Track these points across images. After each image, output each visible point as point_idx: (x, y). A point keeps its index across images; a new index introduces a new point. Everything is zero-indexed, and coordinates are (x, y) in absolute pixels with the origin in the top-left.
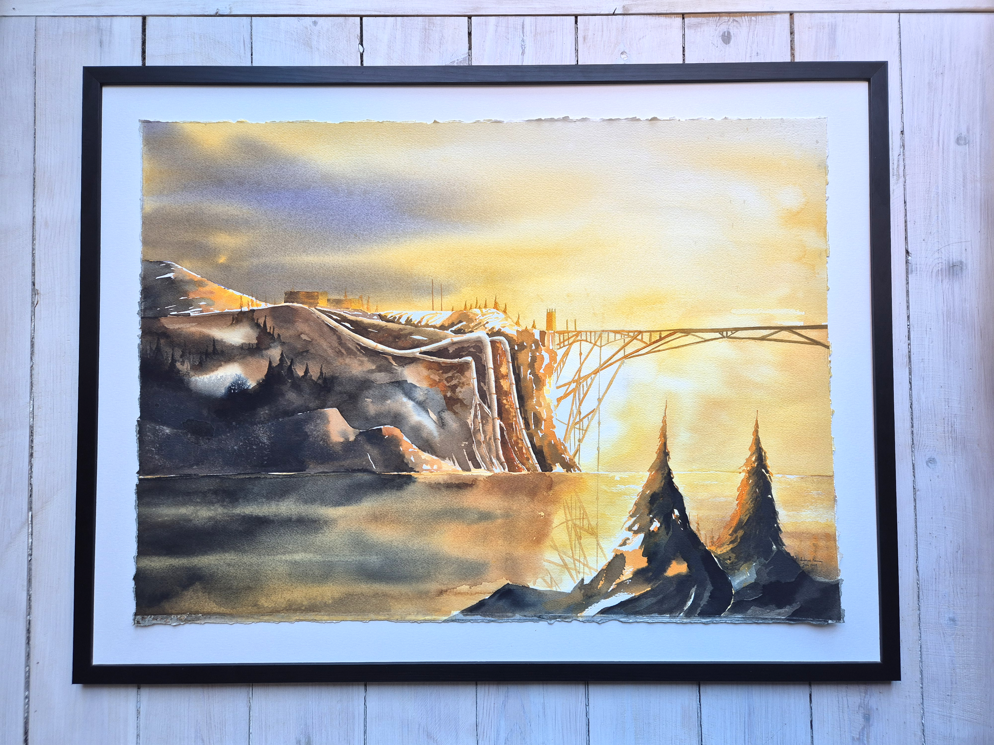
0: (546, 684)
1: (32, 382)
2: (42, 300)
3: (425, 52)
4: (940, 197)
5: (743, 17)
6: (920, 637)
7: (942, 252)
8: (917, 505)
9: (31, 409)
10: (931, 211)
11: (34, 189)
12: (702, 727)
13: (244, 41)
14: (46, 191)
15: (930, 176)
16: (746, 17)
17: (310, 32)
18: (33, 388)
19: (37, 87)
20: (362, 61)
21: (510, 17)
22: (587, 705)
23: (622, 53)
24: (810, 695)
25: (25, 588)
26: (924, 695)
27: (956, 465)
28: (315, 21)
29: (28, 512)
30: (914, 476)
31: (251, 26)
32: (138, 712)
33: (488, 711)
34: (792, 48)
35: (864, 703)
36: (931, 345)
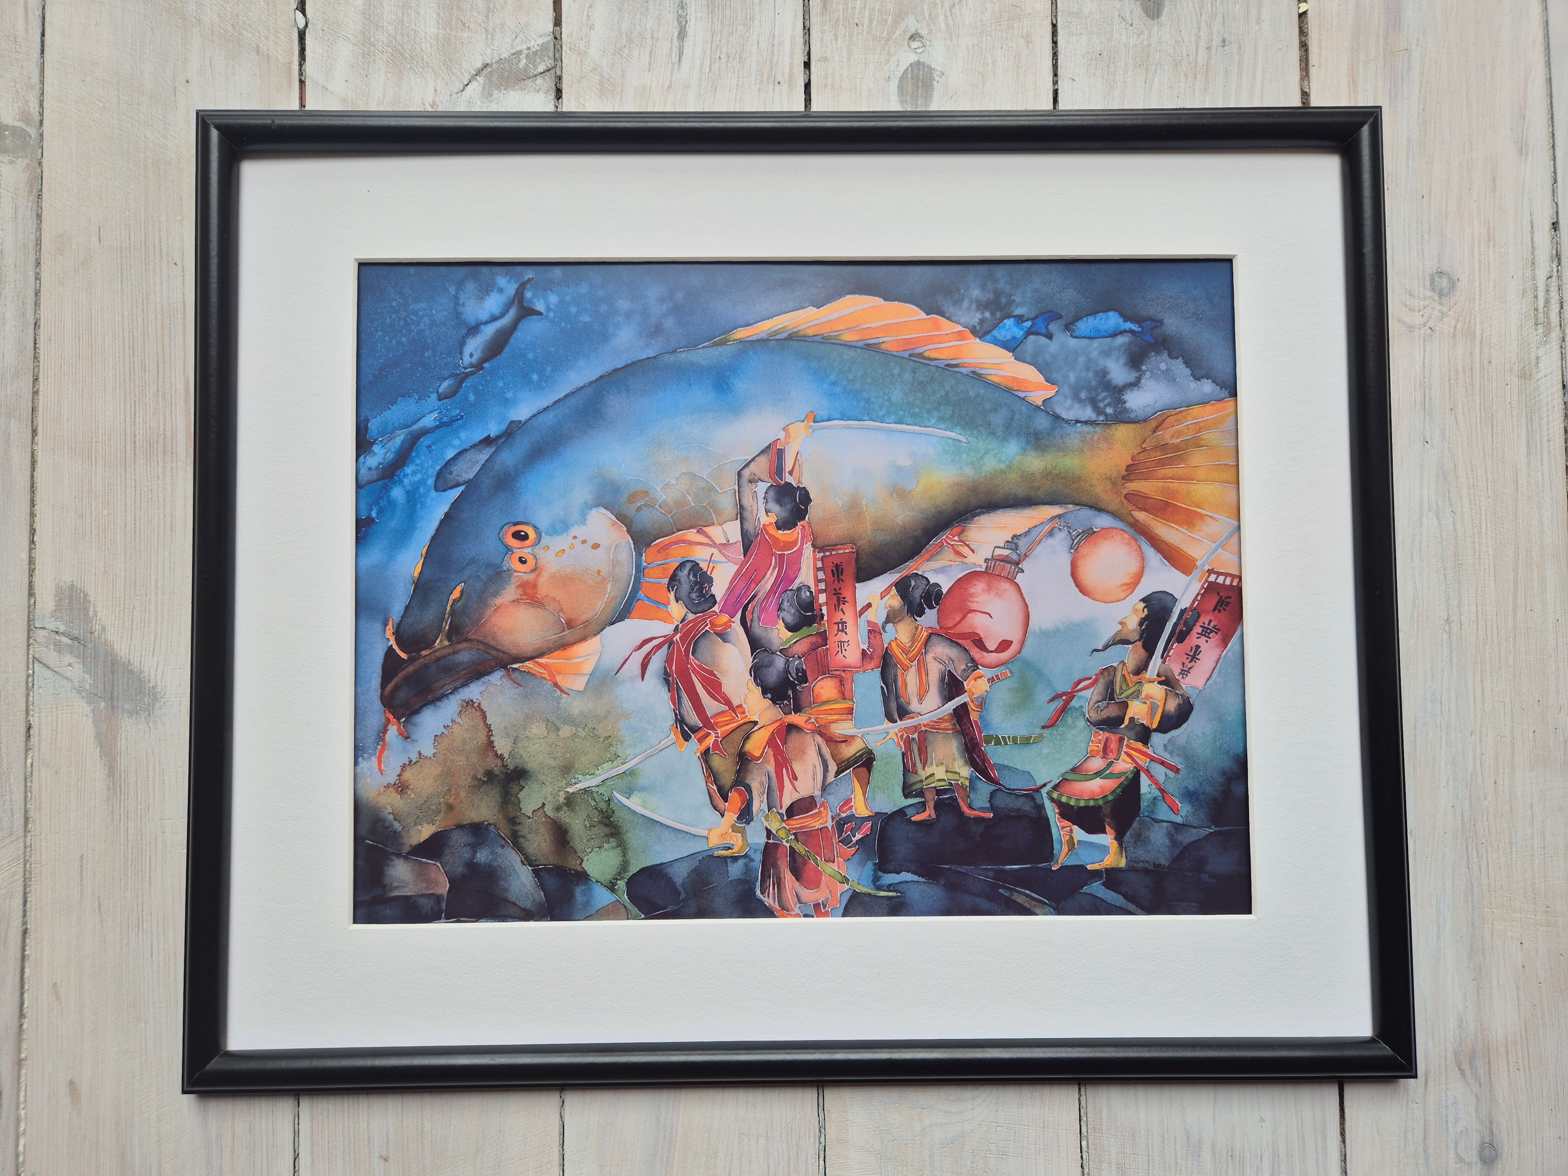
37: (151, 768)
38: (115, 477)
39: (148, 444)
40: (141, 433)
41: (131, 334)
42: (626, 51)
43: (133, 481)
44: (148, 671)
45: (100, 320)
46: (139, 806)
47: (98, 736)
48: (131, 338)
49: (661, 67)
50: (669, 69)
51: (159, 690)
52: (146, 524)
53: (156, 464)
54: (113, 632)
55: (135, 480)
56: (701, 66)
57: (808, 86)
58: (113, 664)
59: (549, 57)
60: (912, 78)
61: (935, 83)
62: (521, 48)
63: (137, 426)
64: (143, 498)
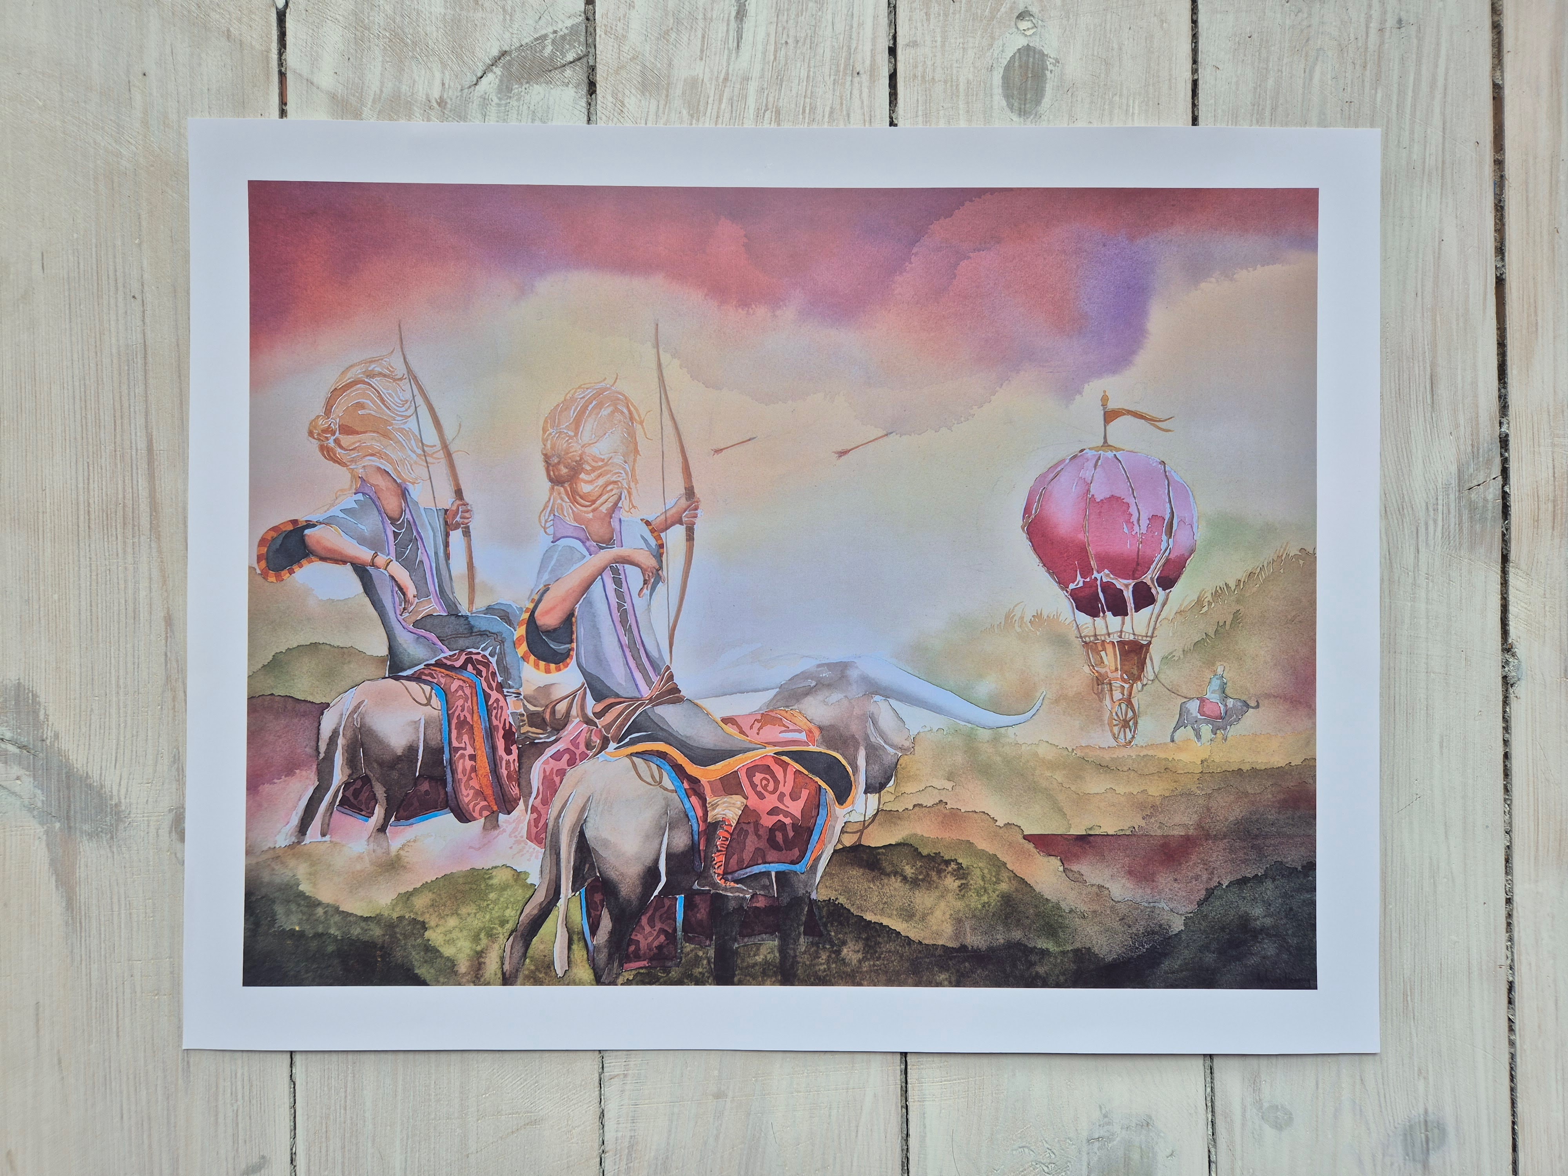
37: (115, 900)
38: (66, 553)
39: (105, 515)
40: (96, 501)
41: (82, 382)
42: (673, 35)
43: (88, 559)
44: (109, 786)
45: (45, 365)
46: (103, 945)
47: (53, 862)
48: (82, 387)
49: (715, 54)
50: (725, 57)
51: (123, 808)
52: (104, 611)
53: (114, 538)
54: (67, 739)
55: (90, 558)
56: (764, 53)
57: (893, 77)
58: (68, 777)
59: (579, 42)
60: (1020, 66)
61: (1048, 73)
62: (546, 32)
63: (92, 494)
64: (100, 580)
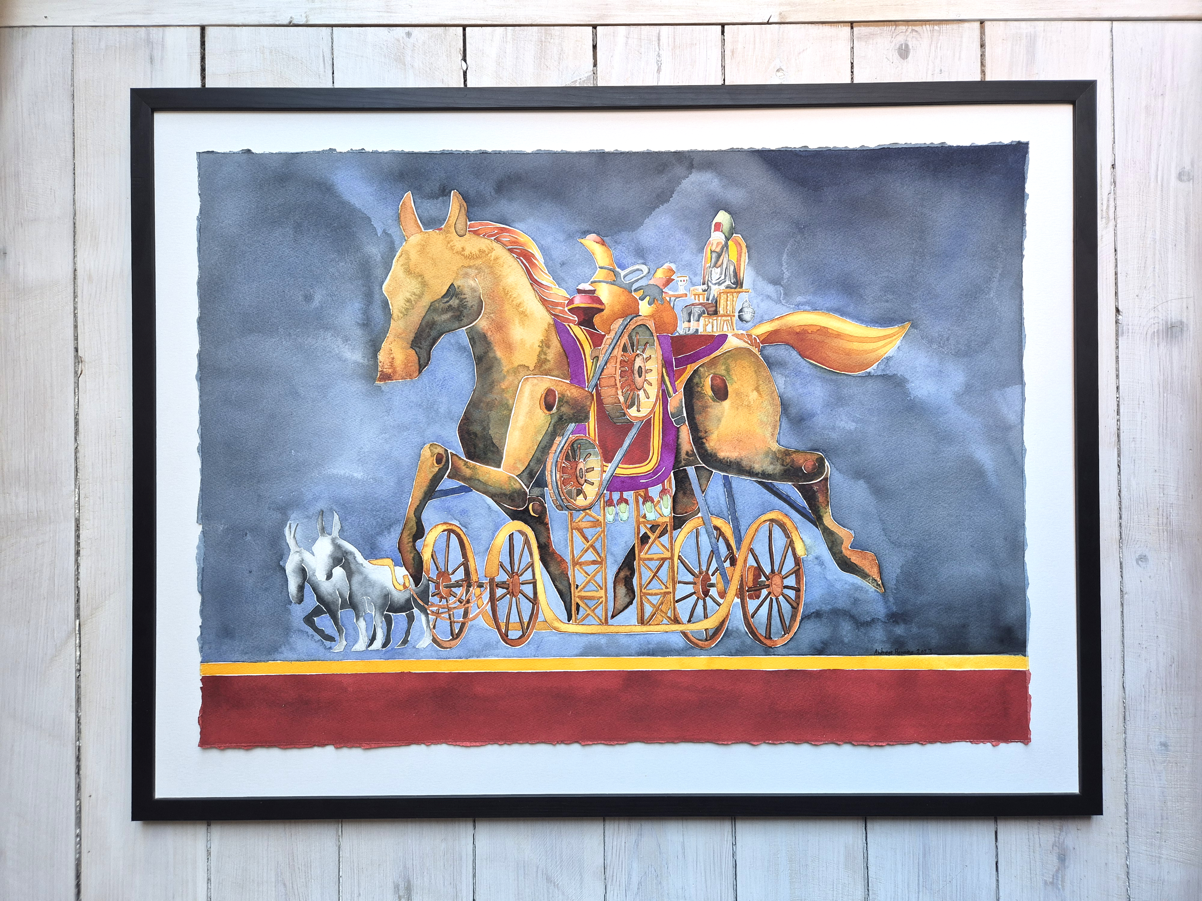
0: (686, 819)
1: (77, 466)
2: (87, 369)
3: (541, 70)
4: (1158, 244)
5: (924, 27)
6: (1126, 764)
7: (1158, 311)
8: (1125, 611)
9: (77, 499)
10: (1146, 261)
11: (74, 236)
12: (869, 869)
13: (323, 56)
14: (89, 238)
15: (1146, 219)
16: (928, 26)
17: (402, 45)
18: (78, 474)
19: (75, 112)
20: (465, 81)
21: (643, 27)
22: (734, 844)
23: (778, 71)
24: (996, 833)
25: (74, 709)
26: (1130, 832)
27: (1171, 563)
28: (408, 32)
29: (75, 620)
30: (1122, 577)
31: (332, 39)
32: (209, 853)
33: (618, 851)
34: (983, 64)
35: (1059, 841)
36: (1145, 421)
